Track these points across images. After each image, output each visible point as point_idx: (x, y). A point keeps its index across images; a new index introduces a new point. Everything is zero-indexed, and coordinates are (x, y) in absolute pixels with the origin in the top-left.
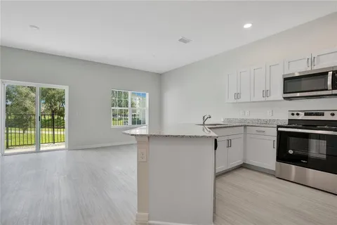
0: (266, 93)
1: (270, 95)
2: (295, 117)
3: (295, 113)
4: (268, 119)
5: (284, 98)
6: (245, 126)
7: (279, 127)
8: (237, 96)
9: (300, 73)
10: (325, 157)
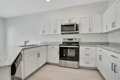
0: (55, 31)
1: (56, 32)
2: (65, 41)
3: (65, 39)
4: (56, 42)
5: (62, 33)
6: (47, 45)
7: (60, 45)
8: (44, 32)
9: (64, 24)
10: (75, 55)
